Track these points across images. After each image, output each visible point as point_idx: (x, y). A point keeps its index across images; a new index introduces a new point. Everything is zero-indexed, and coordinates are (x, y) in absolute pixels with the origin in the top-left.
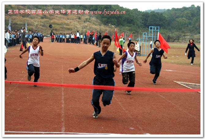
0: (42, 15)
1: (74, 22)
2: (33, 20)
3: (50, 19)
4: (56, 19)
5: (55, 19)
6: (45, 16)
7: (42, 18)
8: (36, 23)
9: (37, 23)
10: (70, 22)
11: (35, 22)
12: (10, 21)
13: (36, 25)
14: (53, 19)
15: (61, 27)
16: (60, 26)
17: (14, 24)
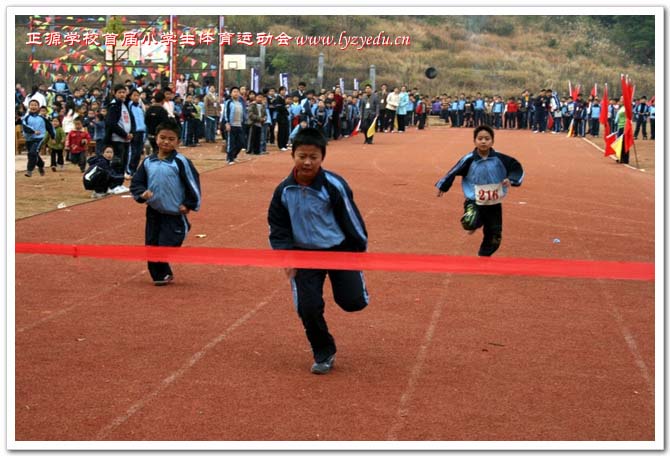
0: (425, 39)
1: (533, 59)
2: (396, 55)
3: (453, 50)
4: (474, 50)
5: (468, 48)
6: (437, 39)
7: (427, 47)
8: (405, 66)
9: (409, 64)
10: (521, 59)
11: (401, 62)
12: (321, 60)
13: (404, 70)
14: (462, 48)
15: (486, 76)
16: (486, 72)
17: (334, 69)
